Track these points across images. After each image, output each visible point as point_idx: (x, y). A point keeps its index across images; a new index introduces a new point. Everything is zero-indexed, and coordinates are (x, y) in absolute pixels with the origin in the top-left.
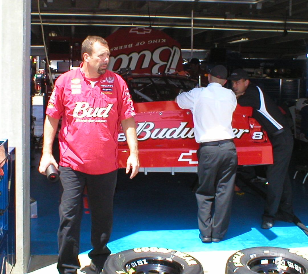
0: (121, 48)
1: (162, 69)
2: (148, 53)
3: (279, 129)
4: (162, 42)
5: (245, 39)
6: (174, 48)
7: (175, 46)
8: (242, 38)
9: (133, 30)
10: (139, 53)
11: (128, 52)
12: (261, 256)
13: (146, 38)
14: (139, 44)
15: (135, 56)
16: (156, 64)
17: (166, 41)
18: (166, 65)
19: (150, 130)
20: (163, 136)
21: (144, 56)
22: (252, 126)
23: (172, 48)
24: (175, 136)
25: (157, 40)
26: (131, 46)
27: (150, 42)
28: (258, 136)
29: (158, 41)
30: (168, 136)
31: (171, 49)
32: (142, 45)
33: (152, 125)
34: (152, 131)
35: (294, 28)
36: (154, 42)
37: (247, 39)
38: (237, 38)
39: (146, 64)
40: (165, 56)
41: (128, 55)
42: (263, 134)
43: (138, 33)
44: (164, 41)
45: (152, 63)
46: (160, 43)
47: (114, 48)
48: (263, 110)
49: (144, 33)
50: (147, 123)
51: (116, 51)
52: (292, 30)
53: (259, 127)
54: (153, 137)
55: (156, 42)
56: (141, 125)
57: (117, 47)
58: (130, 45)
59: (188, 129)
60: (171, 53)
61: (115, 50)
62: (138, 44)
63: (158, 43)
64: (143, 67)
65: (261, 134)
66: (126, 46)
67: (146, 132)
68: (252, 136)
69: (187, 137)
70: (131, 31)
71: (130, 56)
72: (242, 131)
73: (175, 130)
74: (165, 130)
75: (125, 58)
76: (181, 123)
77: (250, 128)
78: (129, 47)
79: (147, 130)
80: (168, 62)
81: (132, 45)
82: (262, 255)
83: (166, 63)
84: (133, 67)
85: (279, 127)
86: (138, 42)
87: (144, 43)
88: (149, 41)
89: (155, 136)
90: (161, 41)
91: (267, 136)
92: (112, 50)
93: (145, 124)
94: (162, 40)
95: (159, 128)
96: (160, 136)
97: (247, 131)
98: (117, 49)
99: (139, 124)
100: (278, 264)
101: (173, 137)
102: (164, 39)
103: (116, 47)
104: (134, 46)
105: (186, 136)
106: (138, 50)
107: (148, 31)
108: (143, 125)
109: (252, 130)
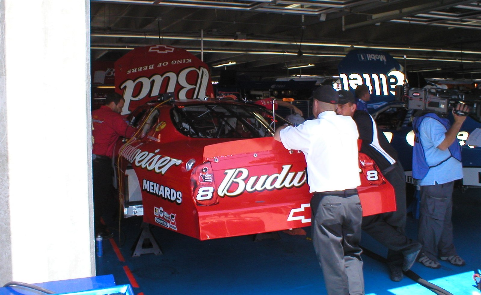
0: (140, 69)
1: (190, 94)
2: (172, 75)
3: (393, 163)
4: (188, 62)
5: (233, 63)
6: (202, 69)
7: (202, 67)
8: (230, 61)
9: (152, 49)
10: (162, 76)
11: (149, 75)
13: (169, 57)
14: (162, 64)
15: (158, 80)
16: (183, 88)
17: (192, 61)
18: (195, 89)
19: (244, 180)
20: (262, 187)
21: (168, 79)
23: (199, 70)
24: (277, 185)
25: (181, 60)
27: (174, 62)
28: (373, 175)
29: (183, 61)
30: (268, 186)
32: (166, 66)
33: (245, 172)
34: (246, 180)
35: (289, 51)
36: (179, 62)
37: (234, 63)
38: (224, 62)
39: (171, 89)
40: (192, 79)
41: (149, 78)
42: (378, 173)
43: (158, 51)
44: (190, 61)
45: (179, 87)
46: (186, 63)
47: (132, 70)
48: (376, 142)
49: (166, 52)
50: (238, 170)
51: (135, 73)
52: (288, 52)
53: (371, 164)
54: (249, 189)
55: (181, 62)
56: (230, 172)
57: (136, 69)
58: (151, 66)
59: (293, 173)
60: (198, 74)
61: (133, 72)
62: (160, 65)
63: (183, 64)
64: (168, 91)
65: (376, 172)
66: (146, 67)
67: (237, 184)
68: (367, 177)
69: (293, 185)
70: (150, 50)
71: (151, 79)
73: (277, 178)
74: (263, 178)
75: (146, 82)
76: (283, 166)
78: (150, 68)
79: (239, 180)
80: (196, 85)
81: (153, 66)
83: (194, 86)
84: (155, 92)
85: (392, 161)
86: (160, 63)
87: (167, 63)
88: (172, 62)
89: (252, 188)
90: (186, 61)
91: (382, 176)
92: (130, 72)
93: (235, 171)
94: (188, 60)
95: (255, 176)
96: (258, 187)
98: (135, 71)
99: (226, 171)
101: (275, 187)
102: (189, 58)
103: (134, 69)
105: (291, 185)
107: (171, 50)
108: (234, 172)
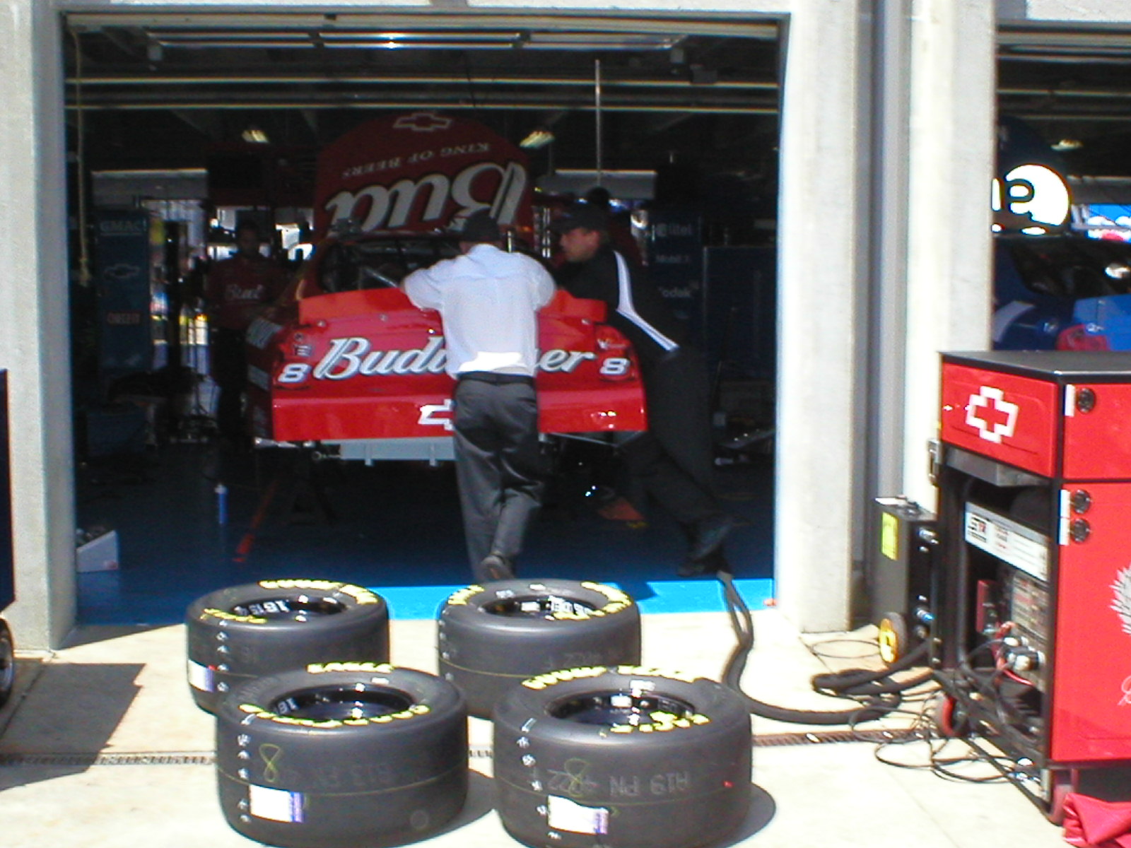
0: (371, 168)
2: (438, 181)
3: (668, 348)
4: (479, 151)
6: (511, 166)
7: (513, 160)
9: (404, 121)
10: (416, 182)
11: (388, 180)
12: (524, 594)
13: (436, 141)
14: (418, 157)
15: (407, 190)
16: (461, 208)
17: (490, 147)
19: (359, 357)
20: (388, 368)
21: (429, 189)
22: (603, 345)
23: (505, 167)
24: (416, 368)
25: (464, 147)
26: (395, 163)
27: (448, 151)
28: (615, 366)
29: (467, 149)
31: (501, 169)
32: (427, 160)
33: (364, 344)
34: (363, 357)
36: (458, 152)
39: (434, 211)
41: (388, 188)
42: (629, 363)
43: (414, 128)
44: (485, 147)
45: (452, 208)
46: (473, 154)
47: (353, 171)
48: (626, 307)
49: (431, 129)
50: (353, 340)
51: (357, 177)
53: (621, 346)
54: (365, 371)
55: (462, 151)
56: (340, 344)
57: (360, 168)
58: (395, 161)
60: (501, 179)
62: (414, 158)
63: (467, 155)
64: (427, 216)
65: (624, 361)
66: (384, 163)
67: (348, 361)
68: (600, 368)
69: (444, 370)
70: (398, 125)
71: (393, 190)
72: (576, 356)
73: (417, 355)
74: (392, 355)
75: (380, 196)
76: (431, 338)
77: (596, 349)
78: (391, 166)
79: (351, 356)
80: (491, 202)
81: (398, 160)
82: (527, 592)
83: (487, 206)
84: (399, 218)
85: (668, 344)
86: (415, 152)
87: (431, 154)
88: (443, 150)
89: (370, 368)
90: (476, 148)
92: (348, 174)
93: (347, 342)
94: (480, 145)
95: (381, 351)
96: (382, 369)
97: (590, 356)
98: (359, 172)
100: (556, 610)
101: (411, 371)
102: (483, 142)
103: (357, 166)
104: (404, 162)
105: (440, 368)
106: (413, 174)
107: (443, 123)
108: (344, 343)
109: (602, 354)
